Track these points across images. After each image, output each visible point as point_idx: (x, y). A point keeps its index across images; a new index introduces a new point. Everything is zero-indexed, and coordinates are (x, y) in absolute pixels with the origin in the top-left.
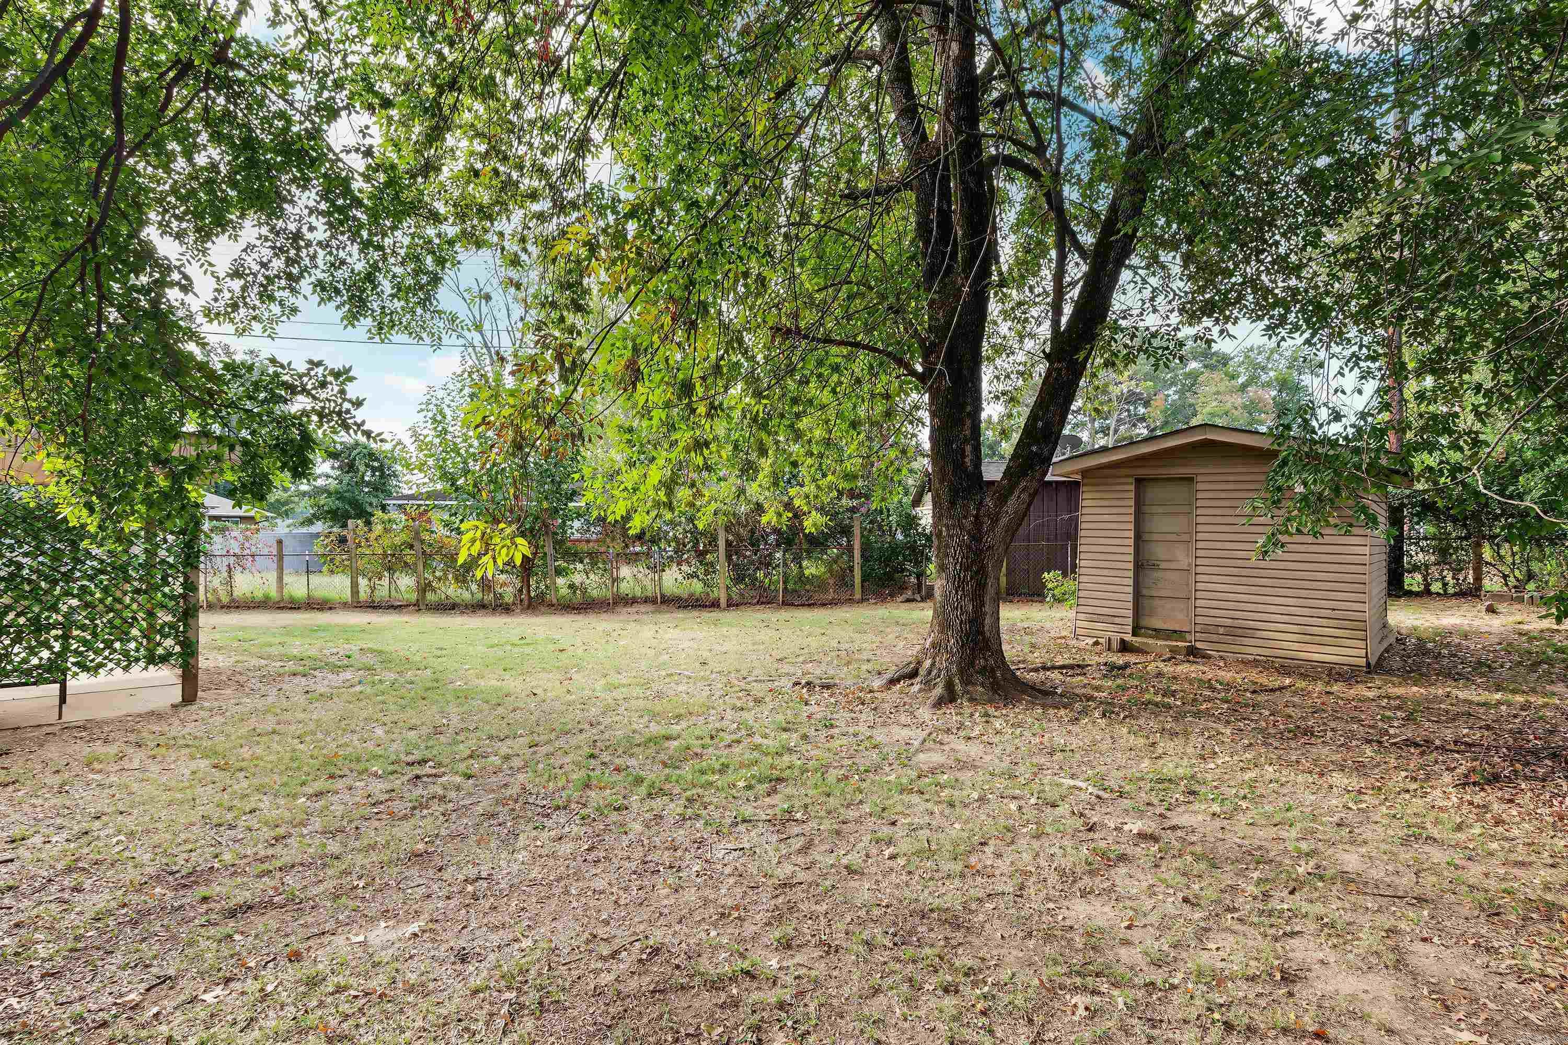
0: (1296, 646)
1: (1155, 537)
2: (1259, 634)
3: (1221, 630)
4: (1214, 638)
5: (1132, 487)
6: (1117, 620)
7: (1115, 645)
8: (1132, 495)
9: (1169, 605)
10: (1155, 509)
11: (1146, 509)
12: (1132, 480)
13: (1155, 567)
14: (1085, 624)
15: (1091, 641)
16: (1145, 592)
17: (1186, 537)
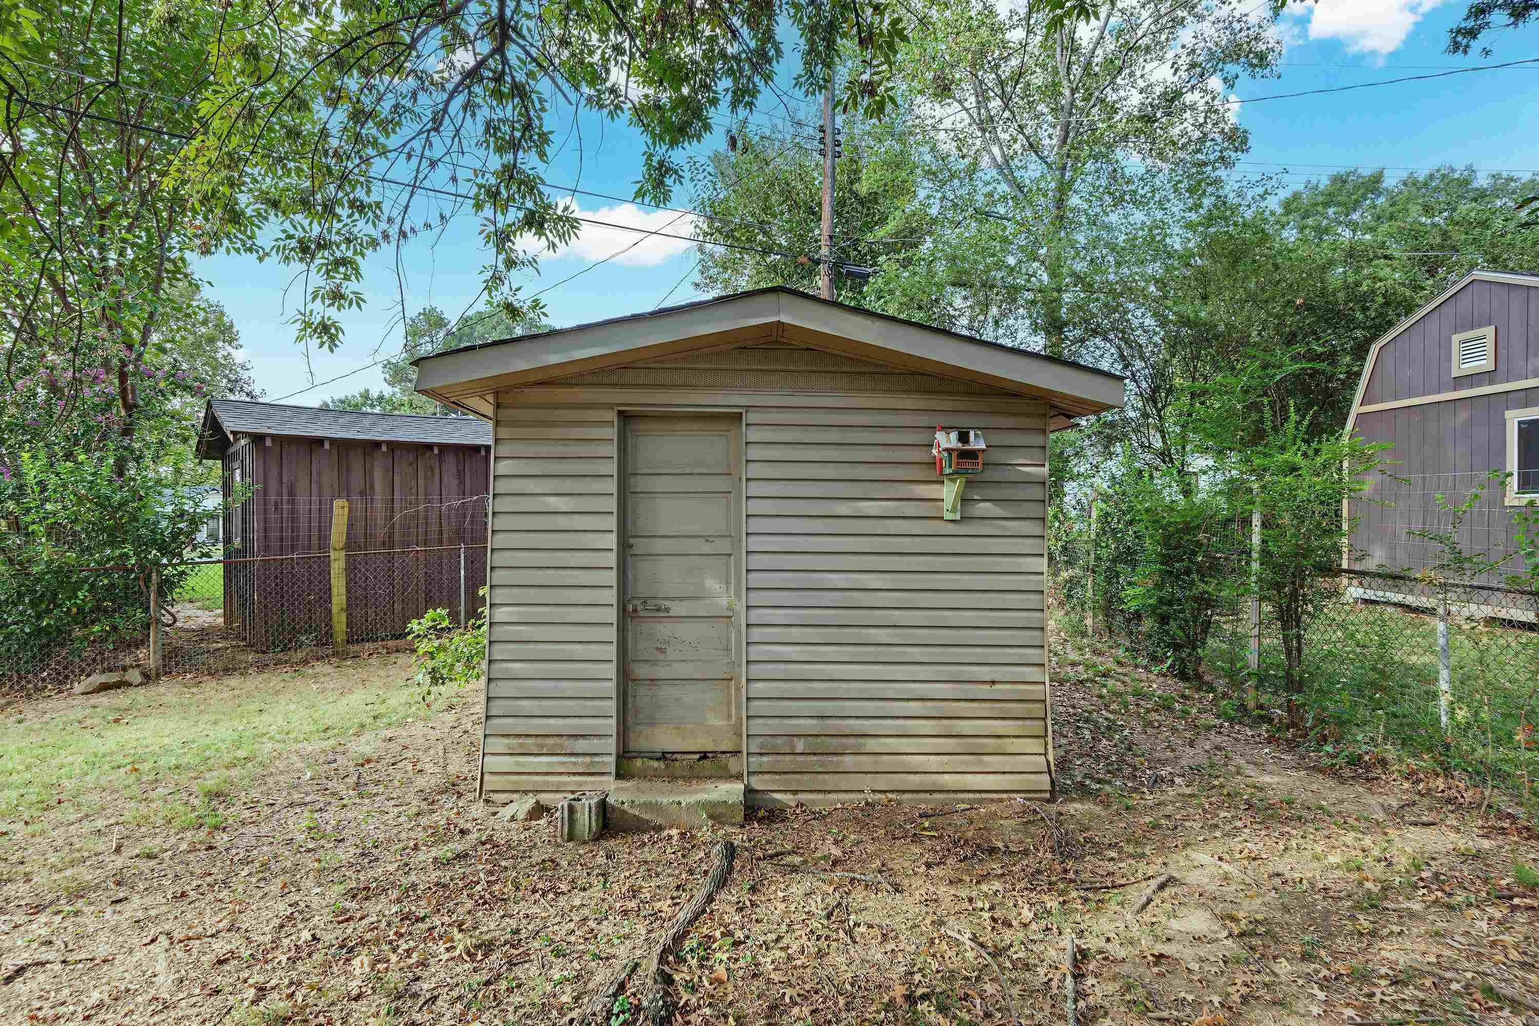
0: (933, 762)
1: (660, 546)
2: (872, 745)
3: (800, 745)
4: (786, 762)
5: (611, 433)
6: (581, 745)
7: (586, 820)
8: (612, 450)
9: (690, 695)
10: (661, 484)
11: (640, 484)
12: (612, 416)
13: (660, 612)
14: (506, 763)
15: (522, 806)
16: (641, 671)
17: (724, 546)
